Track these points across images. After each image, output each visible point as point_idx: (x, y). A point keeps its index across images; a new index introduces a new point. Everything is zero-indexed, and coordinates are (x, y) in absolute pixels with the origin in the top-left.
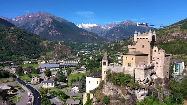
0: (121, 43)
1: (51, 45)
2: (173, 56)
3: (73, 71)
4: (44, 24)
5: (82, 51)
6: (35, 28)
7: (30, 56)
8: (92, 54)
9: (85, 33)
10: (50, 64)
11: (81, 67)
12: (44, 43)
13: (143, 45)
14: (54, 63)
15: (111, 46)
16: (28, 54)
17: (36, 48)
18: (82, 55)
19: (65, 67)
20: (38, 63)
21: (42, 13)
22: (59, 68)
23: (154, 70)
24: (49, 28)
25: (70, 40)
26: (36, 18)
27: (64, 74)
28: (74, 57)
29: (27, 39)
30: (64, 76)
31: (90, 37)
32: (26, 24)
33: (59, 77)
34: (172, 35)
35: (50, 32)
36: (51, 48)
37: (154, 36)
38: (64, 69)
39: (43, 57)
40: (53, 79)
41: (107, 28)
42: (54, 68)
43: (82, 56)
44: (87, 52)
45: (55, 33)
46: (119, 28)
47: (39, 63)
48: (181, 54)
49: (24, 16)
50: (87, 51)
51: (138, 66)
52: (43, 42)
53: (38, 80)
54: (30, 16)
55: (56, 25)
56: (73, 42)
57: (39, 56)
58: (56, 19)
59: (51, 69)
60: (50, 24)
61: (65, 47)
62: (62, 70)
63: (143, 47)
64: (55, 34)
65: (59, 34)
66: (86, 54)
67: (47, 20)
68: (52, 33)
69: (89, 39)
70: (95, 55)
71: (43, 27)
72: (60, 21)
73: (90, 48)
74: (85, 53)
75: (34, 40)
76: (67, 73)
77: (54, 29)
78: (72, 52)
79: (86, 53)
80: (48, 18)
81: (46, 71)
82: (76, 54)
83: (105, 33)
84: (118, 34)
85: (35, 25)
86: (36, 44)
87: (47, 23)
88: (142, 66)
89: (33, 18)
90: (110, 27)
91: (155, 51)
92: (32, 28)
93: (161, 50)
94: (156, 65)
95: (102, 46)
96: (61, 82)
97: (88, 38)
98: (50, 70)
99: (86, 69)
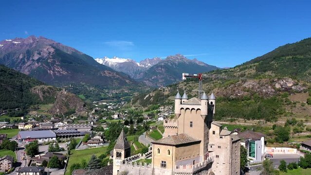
0: (166, 91)
1: (48, 92)
2: (245, 122)
3: (80, 145)
4: (40, 56)
5: (104, 102)
6: (24, 63)
7: (11, 111)
8: (119, 109)
9: (110, 73)
10: (39, 130)
11: (94, 138)
12: (37, 90)
13: (191, 122)
14: (49, 127)
15: (150, 95)
16: (7, 109)
17: (22, 98)
18: (102, 110)
19: (67, 137)
20: (19, 128)
21: (37, 37)
22: (54, 139)
23: (213, 171)
24: (48, 64)
25: (84, 84)
26: (27, 45)
27: (63, 150)
28: (88, 114)
29: (6, 82)
30: (62, 154)
31: (117, 79)
32: (8, 56)
33: (50, 158)
34: (244, 85)
35: (50, 70)
36: (49, 98)
37: (212, 103)
38: (65, 139)
39: (34, 113)
40: (40, 163)
41: (145, 66)
42: (46, 138)
43: (103, 112)
44: (110, 105)
45: (59, 72)
46: (164, 66)
47: (21, 128)
48: (259, 118)
49: (5, 41)
50: (111, 102)
51: (181, 167)
52: (36, 87)
53: (10, 165)
54: (16, 43)
55: (60, 59)
56: (89, 87)
57: (27, 112)
58: (61, 48)
59: (40, 141)
60: (51, 57)
61: (73, 96)
62: (60, 142)
63: (191, 126)
64: (57, 74)
65: (65, 73)
66: (110, 109)
67: (45, 50)
68: (54, 71)
69: (116, 83)
70: (123, 111)
71: (38, 61)
72: (68, 53)
73: (117, 98)
74: (107, 106)
75: (18, 84)
76: (68, 149)
77: (58, 65)
78: (84, 106)
79: (109, 107)
80: (48, 47)
81: (30, 144)
82: (91, 109)
83: (142, 74)
84: (162, 76)
85: (24, 57)
86: (22, 91)
87: (45, 55)
88: (188, 167)
89: (21, 46)
90: (149, 65)
91: (214, 133)
92: (19, 63)
93: (225, 131)
94: (215, 160)
95: (136, 94)
96: (54, 167)
97: (115, 81)
98: (37, 142)
99: (102, 140)
